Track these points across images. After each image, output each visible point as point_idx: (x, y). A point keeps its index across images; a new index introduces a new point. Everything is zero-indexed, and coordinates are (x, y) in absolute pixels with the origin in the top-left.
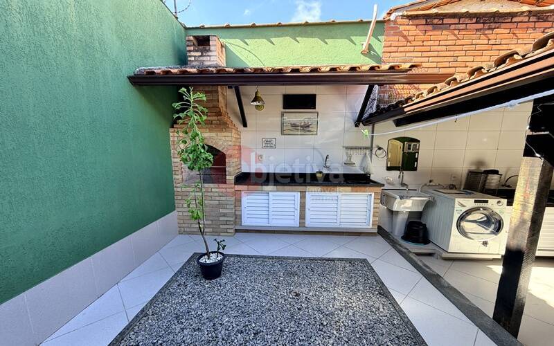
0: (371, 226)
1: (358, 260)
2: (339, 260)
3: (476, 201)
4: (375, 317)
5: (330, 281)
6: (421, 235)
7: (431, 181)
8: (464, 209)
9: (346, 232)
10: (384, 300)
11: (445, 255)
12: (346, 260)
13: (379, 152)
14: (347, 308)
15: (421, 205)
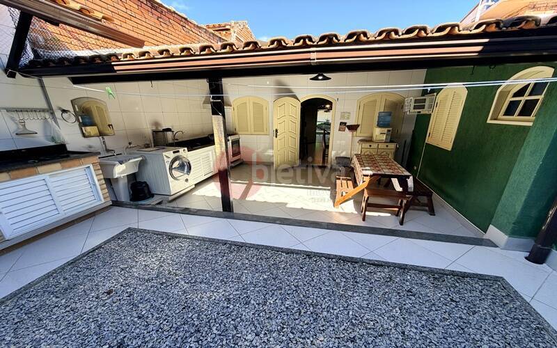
0: (103, 201)
1: (123, 232)
2: (105, 243)
3: (174, 152)
4: (185, 251)
5: (123, 261)
6: (146, 191)
7: (130, 144)
8: (170, 160)
9: (76, 220)
10: (177, 240)
11: (170, 198)
12: (113, 239)
13: (65, 115)
14: (164, 262)
15: (136, 166)
